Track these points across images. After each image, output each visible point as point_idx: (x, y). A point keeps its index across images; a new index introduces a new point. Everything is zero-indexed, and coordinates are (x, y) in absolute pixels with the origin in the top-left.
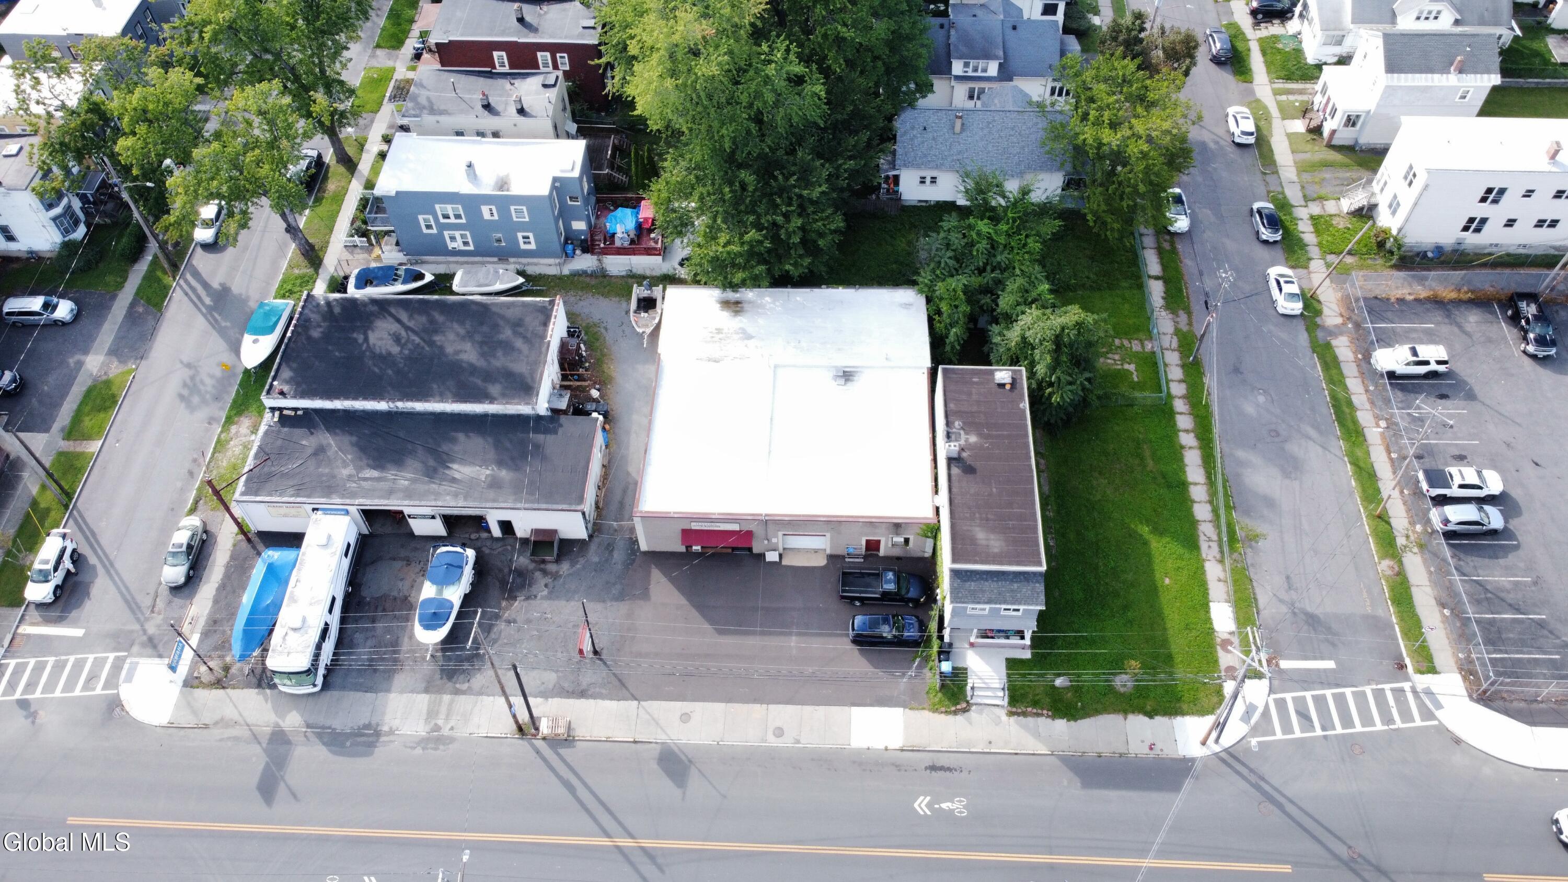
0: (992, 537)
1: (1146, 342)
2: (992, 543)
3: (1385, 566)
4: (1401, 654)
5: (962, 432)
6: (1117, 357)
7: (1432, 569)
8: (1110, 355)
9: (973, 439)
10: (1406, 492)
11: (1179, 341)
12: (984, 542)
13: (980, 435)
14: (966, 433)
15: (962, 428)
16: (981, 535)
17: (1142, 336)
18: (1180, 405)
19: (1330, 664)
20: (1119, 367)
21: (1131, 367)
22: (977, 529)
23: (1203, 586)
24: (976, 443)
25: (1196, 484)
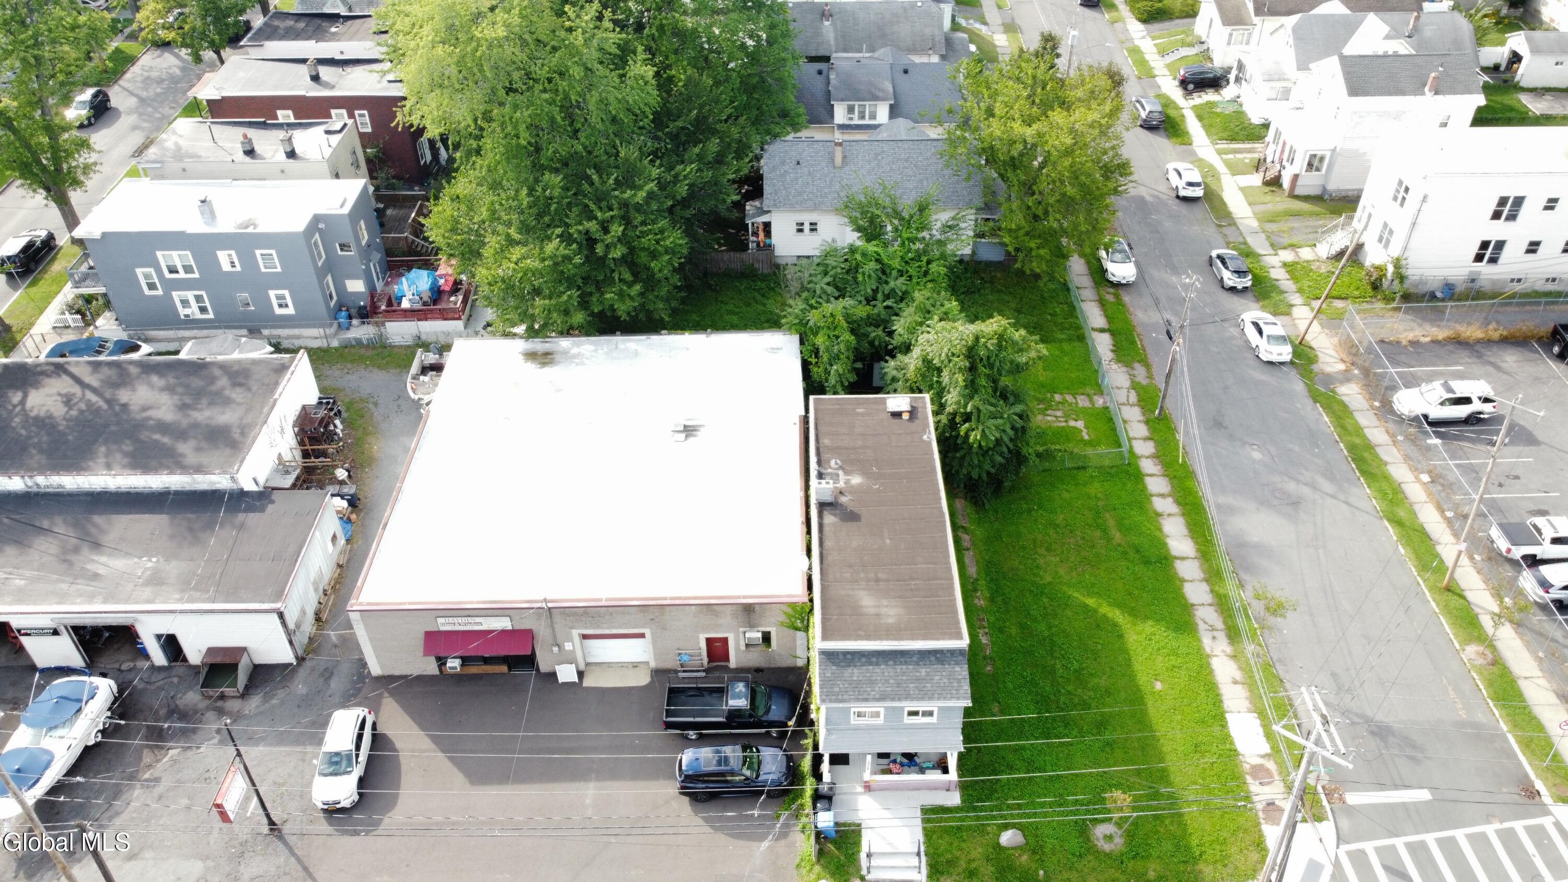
0: (885, 602)
1: (1096, 398)
2: (884, 611)
3: (1472, 651)
4: (1526, 776)
5: (841, 473)
6: (1059, 413)
7: (1541, 654)
8: (1049, 412)
9: (856, 480)
10: (1477, 557)
11: (1138, 395)
12: (872, 611)
13: (865, 473)
14: (847, 473)
15: (841, 468)
16: (867, 601)
17: (1089, 390)
18: (1148, 466)
19: (1423, 795)
20: (1064, 424)
21: (1080, 424)
22: (862, 593)
23: (1212, 689)
24: (860, 485)
25: (1183, 559)
